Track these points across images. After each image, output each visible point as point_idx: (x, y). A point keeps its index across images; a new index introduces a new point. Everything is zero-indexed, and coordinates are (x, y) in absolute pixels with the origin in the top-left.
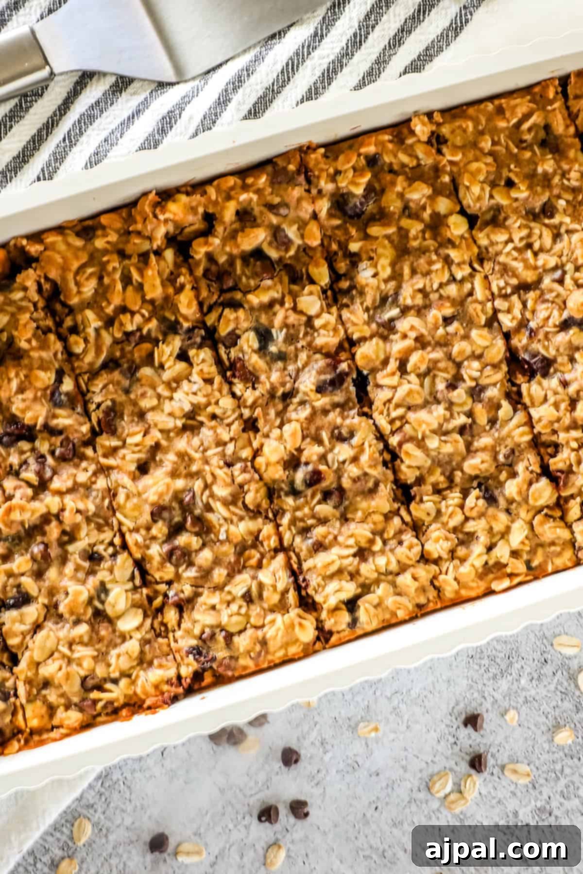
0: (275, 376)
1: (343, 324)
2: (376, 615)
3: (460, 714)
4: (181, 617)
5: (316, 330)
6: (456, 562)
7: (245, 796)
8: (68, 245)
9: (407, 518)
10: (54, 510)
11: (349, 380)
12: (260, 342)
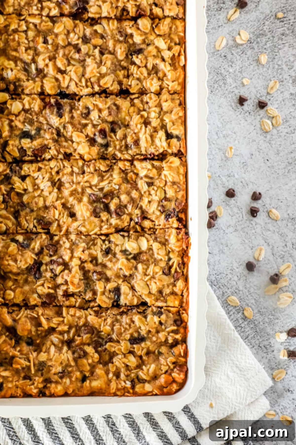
0: (47, 136)
1: (31, 94)
2: (178, 126)
3: (237, 106)
4: (149, 219)
5: (31, 109)
6: (165, 78)
7: (242, 220)
9: (136, 96)
10: (79, 262)
11: (60, 101)
12: (28, 138)
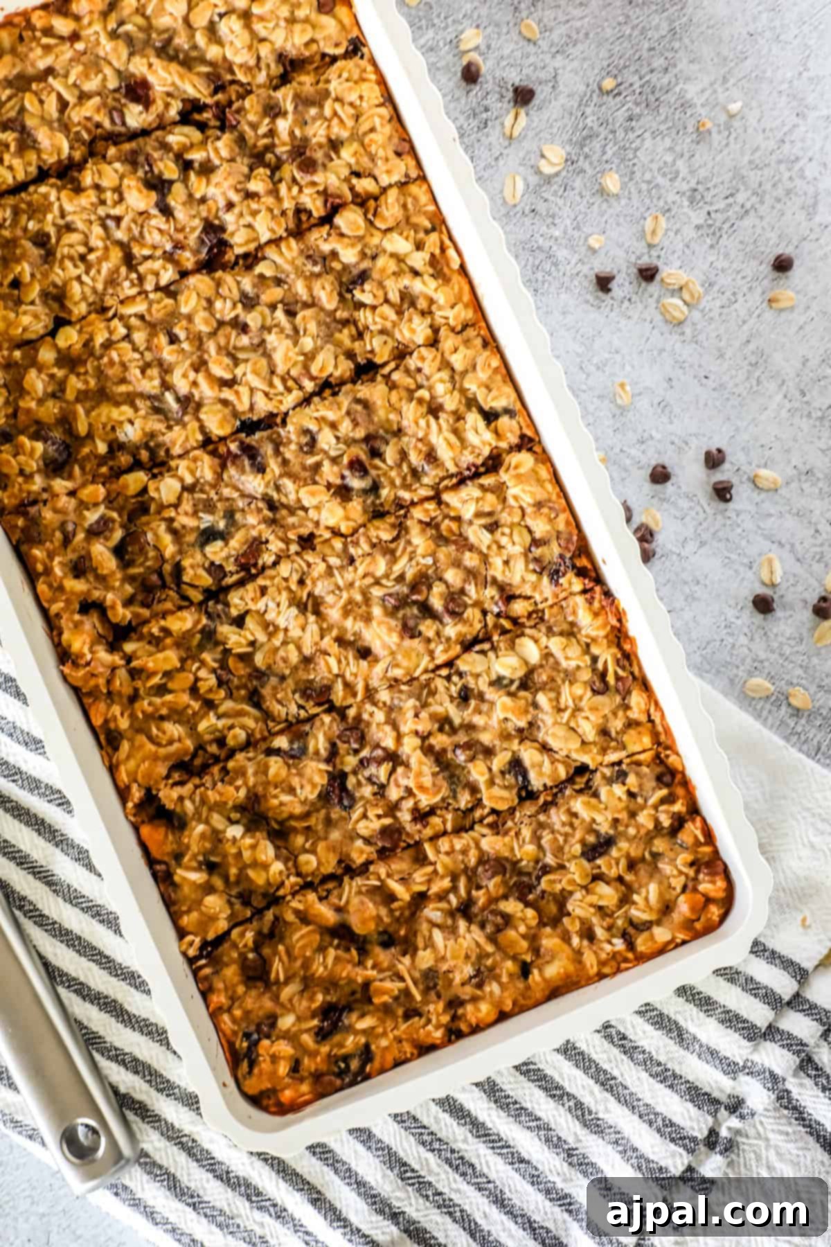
0: (252, 520)
1: (187, 452)
2: (499, 389)
3: (597, 298)
4: (520, 596)
5: (197, 481)
6: (434, 308)
7: (705, 519)
8: (128, 757)
9: (392, 365)
10: (418, 742)
11: (248, 440)
12: (215, 539)
